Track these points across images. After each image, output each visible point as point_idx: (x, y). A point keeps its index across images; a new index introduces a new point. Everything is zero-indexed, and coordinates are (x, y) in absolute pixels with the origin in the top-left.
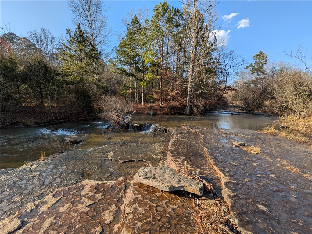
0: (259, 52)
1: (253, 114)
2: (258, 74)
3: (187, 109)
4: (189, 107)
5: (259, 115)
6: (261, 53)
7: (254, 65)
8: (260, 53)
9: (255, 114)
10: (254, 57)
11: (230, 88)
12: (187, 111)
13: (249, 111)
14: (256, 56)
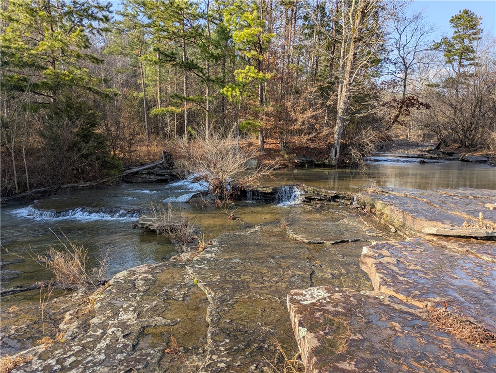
0: (462, 11)
1: (463, 160)
2: (461, 65)
3: (334, 152)
4: (338, 149)
5: (476, 162)
6: (466, 12)
7: (453, 41)
8: (464, 12)
9: (468, 161)
10: (451, 21)
11: (415, 100)
12: (334, 157)
13: (451, 154)
14: (456, 20)
